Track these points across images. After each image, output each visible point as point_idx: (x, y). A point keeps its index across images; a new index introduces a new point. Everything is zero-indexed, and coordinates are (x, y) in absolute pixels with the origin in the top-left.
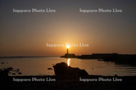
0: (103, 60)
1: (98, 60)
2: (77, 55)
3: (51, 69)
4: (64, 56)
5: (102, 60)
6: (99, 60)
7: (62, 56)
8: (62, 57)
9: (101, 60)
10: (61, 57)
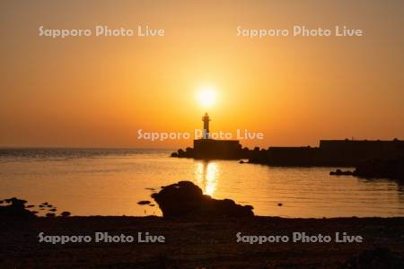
0: (354, 174)
1: (332, 174)
2: (251, 148)
3: (148, 202)
4: (188, 149)
5: (348, 173)
6: (339, 173)
7: (180, 151)
8: (180, 154)
9: (343, 170)
10: (174, 155)
